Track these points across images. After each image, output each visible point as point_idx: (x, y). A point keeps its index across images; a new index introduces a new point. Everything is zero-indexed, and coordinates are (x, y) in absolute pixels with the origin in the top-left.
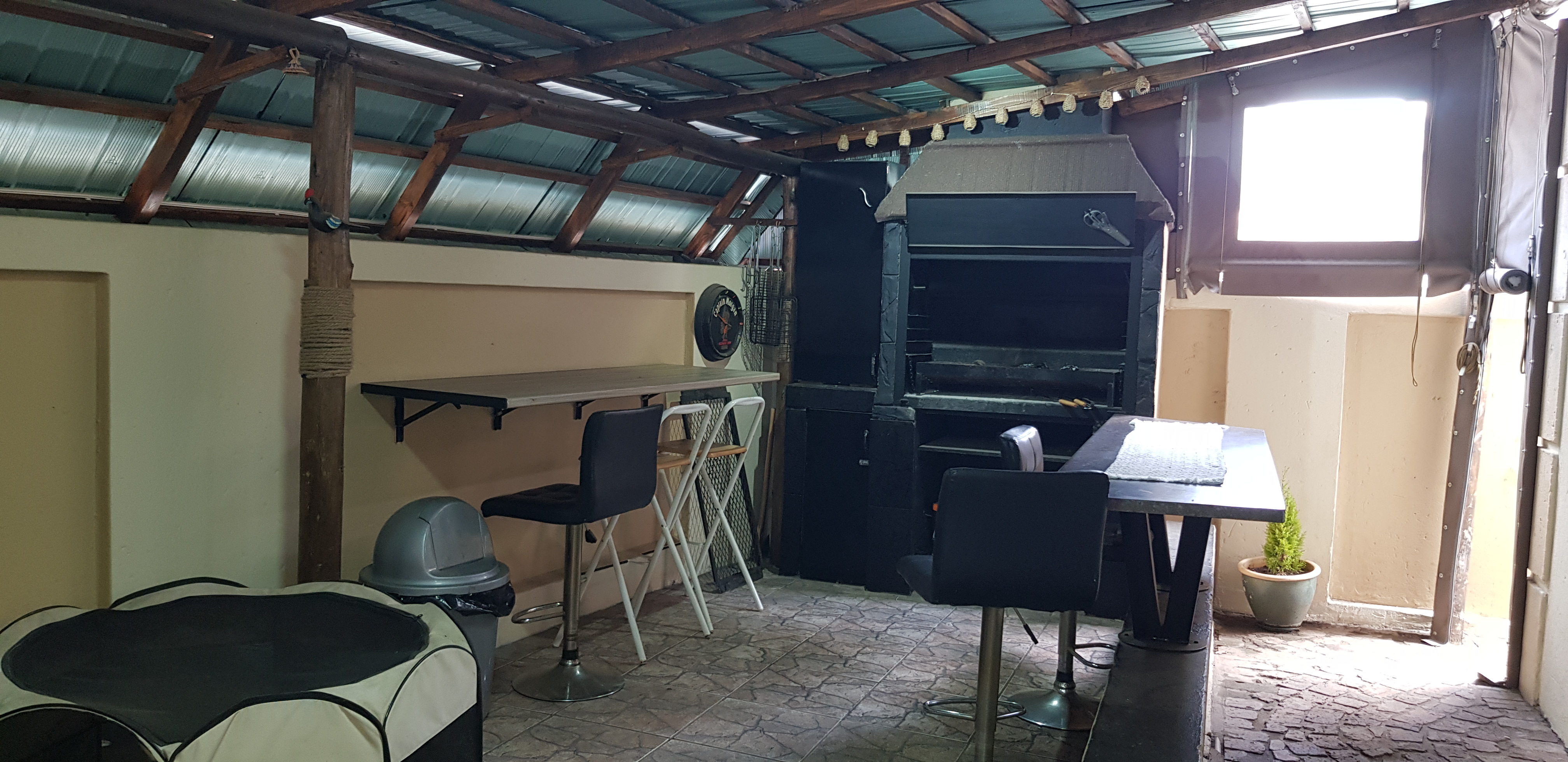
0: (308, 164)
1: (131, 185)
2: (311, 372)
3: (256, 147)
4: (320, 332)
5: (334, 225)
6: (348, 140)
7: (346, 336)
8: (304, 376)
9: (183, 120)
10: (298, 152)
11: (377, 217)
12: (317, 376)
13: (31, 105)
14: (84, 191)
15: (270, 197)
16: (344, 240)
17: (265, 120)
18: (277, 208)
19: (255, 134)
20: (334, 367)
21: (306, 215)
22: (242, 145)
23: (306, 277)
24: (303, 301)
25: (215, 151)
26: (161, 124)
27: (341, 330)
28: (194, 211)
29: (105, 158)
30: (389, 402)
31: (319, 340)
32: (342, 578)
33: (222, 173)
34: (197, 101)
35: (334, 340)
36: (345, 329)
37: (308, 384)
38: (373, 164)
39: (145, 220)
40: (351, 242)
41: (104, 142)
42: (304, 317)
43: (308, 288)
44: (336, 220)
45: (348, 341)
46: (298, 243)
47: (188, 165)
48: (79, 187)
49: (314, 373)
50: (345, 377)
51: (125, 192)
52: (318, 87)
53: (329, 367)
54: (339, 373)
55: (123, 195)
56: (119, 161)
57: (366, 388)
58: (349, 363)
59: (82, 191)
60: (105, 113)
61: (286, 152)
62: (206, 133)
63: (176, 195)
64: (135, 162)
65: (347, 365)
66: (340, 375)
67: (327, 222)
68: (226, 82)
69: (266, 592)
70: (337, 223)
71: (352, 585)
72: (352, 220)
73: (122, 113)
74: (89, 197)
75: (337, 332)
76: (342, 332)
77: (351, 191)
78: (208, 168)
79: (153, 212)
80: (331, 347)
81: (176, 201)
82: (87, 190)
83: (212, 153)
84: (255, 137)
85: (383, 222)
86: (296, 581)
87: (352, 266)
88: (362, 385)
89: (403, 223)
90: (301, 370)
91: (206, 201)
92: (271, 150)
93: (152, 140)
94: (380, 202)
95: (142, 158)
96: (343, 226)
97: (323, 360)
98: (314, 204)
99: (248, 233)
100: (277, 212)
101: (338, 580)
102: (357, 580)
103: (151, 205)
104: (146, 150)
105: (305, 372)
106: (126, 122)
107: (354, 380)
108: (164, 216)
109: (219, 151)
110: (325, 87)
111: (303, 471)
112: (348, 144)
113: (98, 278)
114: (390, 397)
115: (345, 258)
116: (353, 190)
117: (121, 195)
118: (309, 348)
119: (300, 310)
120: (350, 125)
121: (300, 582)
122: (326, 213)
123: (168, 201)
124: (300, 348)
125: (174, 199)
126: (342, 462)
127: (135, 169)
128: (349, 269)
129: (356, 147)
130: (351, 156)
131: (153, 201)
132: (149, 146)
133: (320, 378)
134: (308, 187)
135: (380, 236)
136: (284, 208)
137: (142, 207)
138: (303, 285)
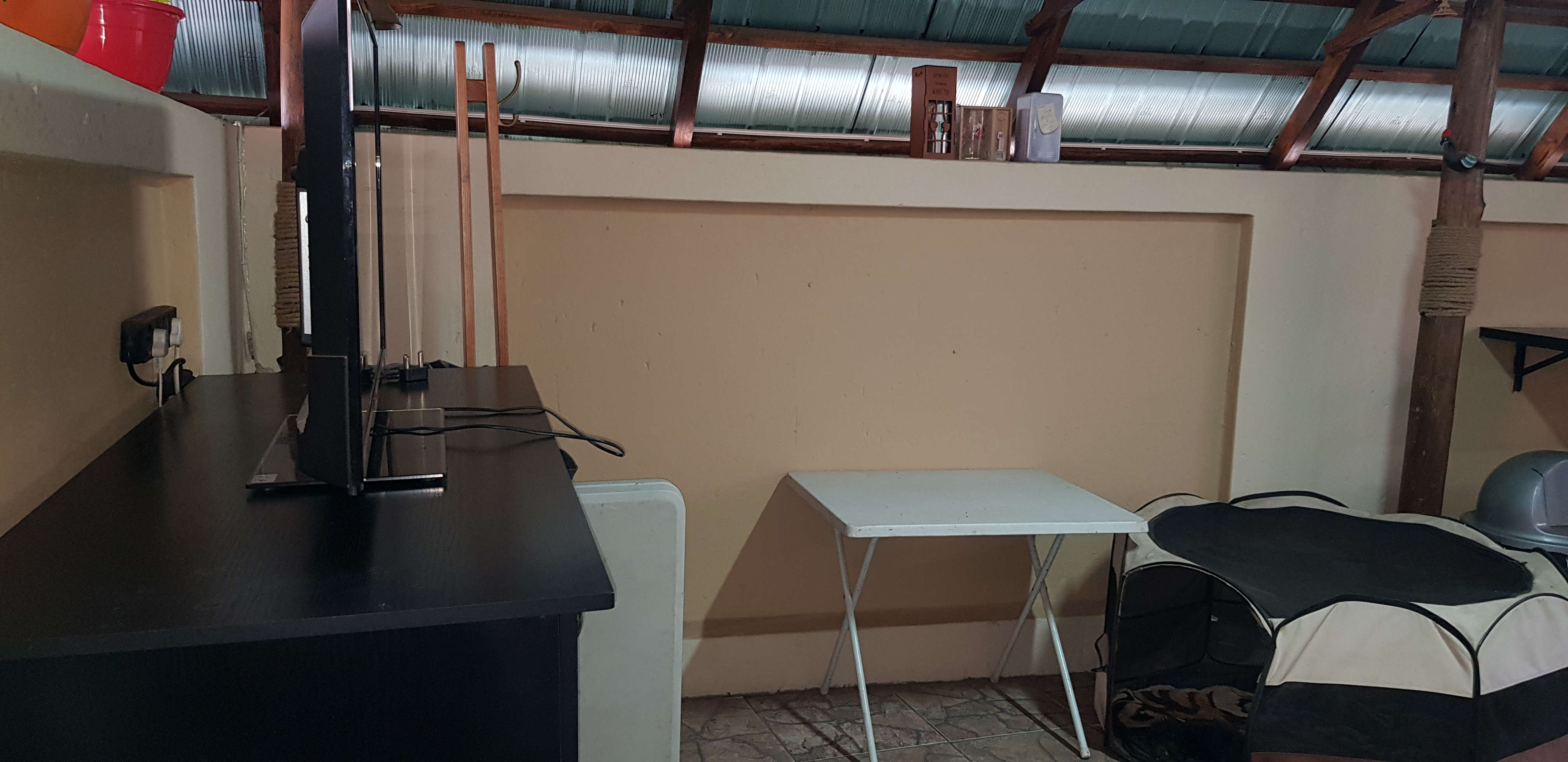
0: (1448, 105)
1: (1277, 137)
2: (1431, 310)
3: (1395, 93)
4: (1444, 271)
5: (1470, 164)
6: (1493, 77)
7: (1471, 276)
8: (1422, 314)
9: (1329, 74)
10: (1435, 95)
11: (1514, 157)
12: (1436, 315)
13: (1203, 73)
14: (1237, 145)
15: (1403, 142)
16: (1478, 179)
17: (1407, 66)
18: (1410, 152)
19: (1395, 80)
20: (1455, 307)
21: (1441, 158)
22: (1382, 92)
23: (1435, 218)
24: (1430, 241)
25: (1355, 100)
26: (1309, 79)
27: (1465, 269)
28: (1331, 158)
29: (1257, 115)
30: (1509, 349)
31: (1441, 279)
32: (1443, 514)
33: (1359, 121)
34: (1344, 55)
35: (1457, 280)
36: (1470, 269)
37: (1426, 320)
38: (1516, 101)
39: (1287, 167)
40: (1485, 182)
41: (1258, 100)
42: (1428, 256)
43: (1434, 228)
44: (1471, 159)
45: (1473, 281)
46: (1430, 185)
47: (1328, 116)
48: (1233, 142)
49: (1433, 311)
50: (1464, 317)
51: (1271, 144)
52: (1466, 29)
53: (1448, 306)
54: (1459, 313)
55: (1269, 147)
56: (1269, 116)
57: (1486, 333)
58: (1471, 303)
59: (1235, 145)
60: (1261, 74)
61: (1425, 96)
62: (1349, 83)
63: (1314, 144)
64: (1282, 117)
65: (1468, 304)
66: (1460, 314)
67: (1462, 161)
68: (1373, 33)
69: (1366, 515)
70: (1473, 162)
71: (1453, 522)
72: (1488, 161)
73: (1276, 73)
74: (1240, 150)
75: (1461, 271)
76: (1467, 271)
77: (1490, 129)
78: (1347, 117)
79: (1293, 162)
80: (1454, 287)
81: (1314, 149)
82: (1239, 144)
83: (1352, 103)
84: (1395, 84)
85: (1520, 162)
86: (1396, 509)
87: (1484, 205)
88: (1482, 328)
89: (1542, 163)
90: (1420, 308)
91: (1341, 148)
92: (1410, 94)
93: (1300, 95)
94: (1519, 142)
95: (1288, 112)
96: (1479, 165)
97: (1443, 299)
98: (1450, 144)
99: (1380, 176)
100: (1409, 156)
101: (1439, 515)
102: (1458, 519)
103: (1293, 155)
104: (1292, 106)
105: (1425, 310)
106: (1279, 80)
107: (1474, 321)
108: (1303, 164)
109: (1359, 100)
110: (1473, 26)
111: (1412, 405)
112: (1492, 82)
113: (1244, 219)
114: (1509, 343)
115: (1477, 197)
116: (1492, 129)
117: (1267, 147)
118: (1430, 286)
119: (1425, 248)
120: (1495, 64)
121: (1399, 512)
122: (1461, 152)
123: (1308, 150)
124: (1421, 287)
125: (1312, 149)
126: (1454, 402)
127: (1282, 123)
128: (1480, 209)
129: (1501, 84)
130: (1494, 94)
131: (1296, 149)
132: (1296, 100)
133: (1440, 317)
134: (1445, 128)
135: (1515, 176)
136: (1416, 152)
137: (1284, 157)
138: (1431, 225)
